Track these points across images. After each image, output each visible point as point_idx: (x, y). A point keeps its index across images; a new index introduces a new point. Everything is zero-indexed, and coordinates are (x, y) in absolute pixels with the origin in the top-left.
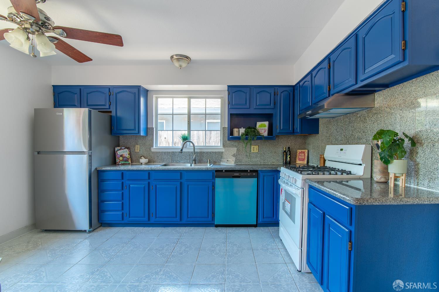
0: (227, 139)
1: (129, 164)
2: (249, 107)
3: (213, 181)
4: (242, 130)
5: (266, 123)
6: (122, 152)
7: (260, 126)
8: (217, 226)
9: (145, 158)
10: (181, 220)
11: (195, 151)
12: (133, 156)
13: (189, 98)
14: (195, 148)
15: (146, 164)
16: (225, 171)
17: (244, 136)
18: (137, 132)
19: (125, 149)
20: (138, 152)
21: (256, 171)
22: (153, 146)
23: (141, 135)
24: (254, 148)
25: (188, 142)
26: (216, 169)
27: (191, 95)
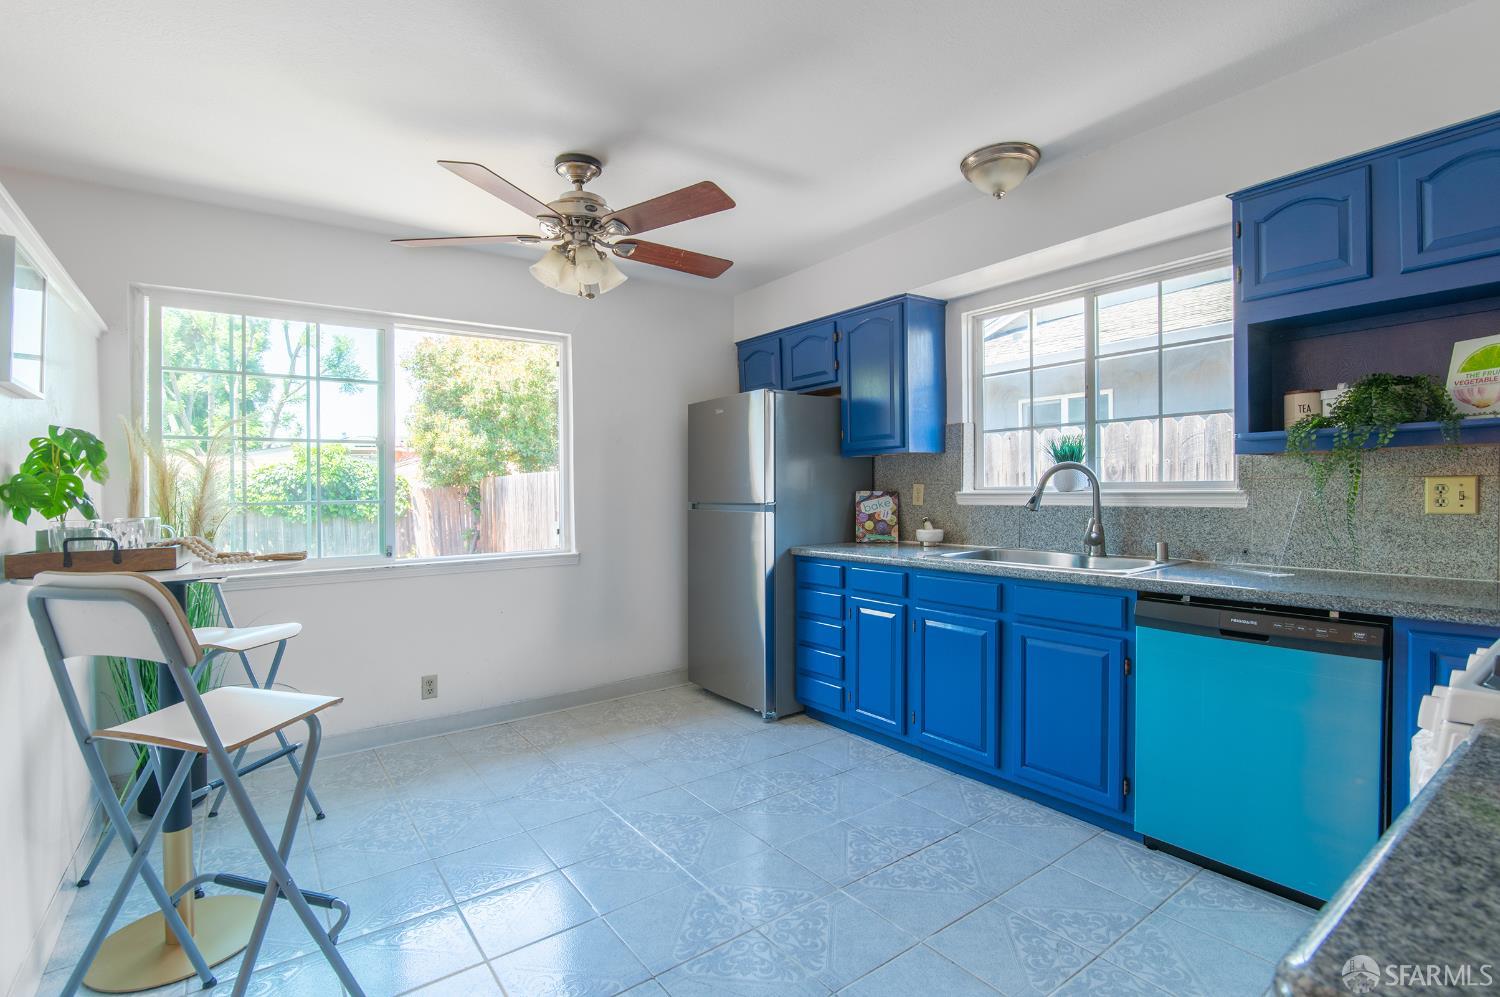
1: (892, 543)
3: (1127, 636)
4: (1334, 397)
6: (875, 507)
7: (1472, 363)
8: (1153, 843)
9: (934, 528)
10: (998, 766)
11: (1103, 504)
12: (906, 518)
13: (1091, 295)
15: (934, 545)
16: (1193, 598)
18: (897, 441)
19: (882, 496)
20: (920, 507)
21: (1379, 622)
22: (959, 487)
23: (911, 451)
24: (1441, 489)
26: (1142, 589)
27: (1096, 280)
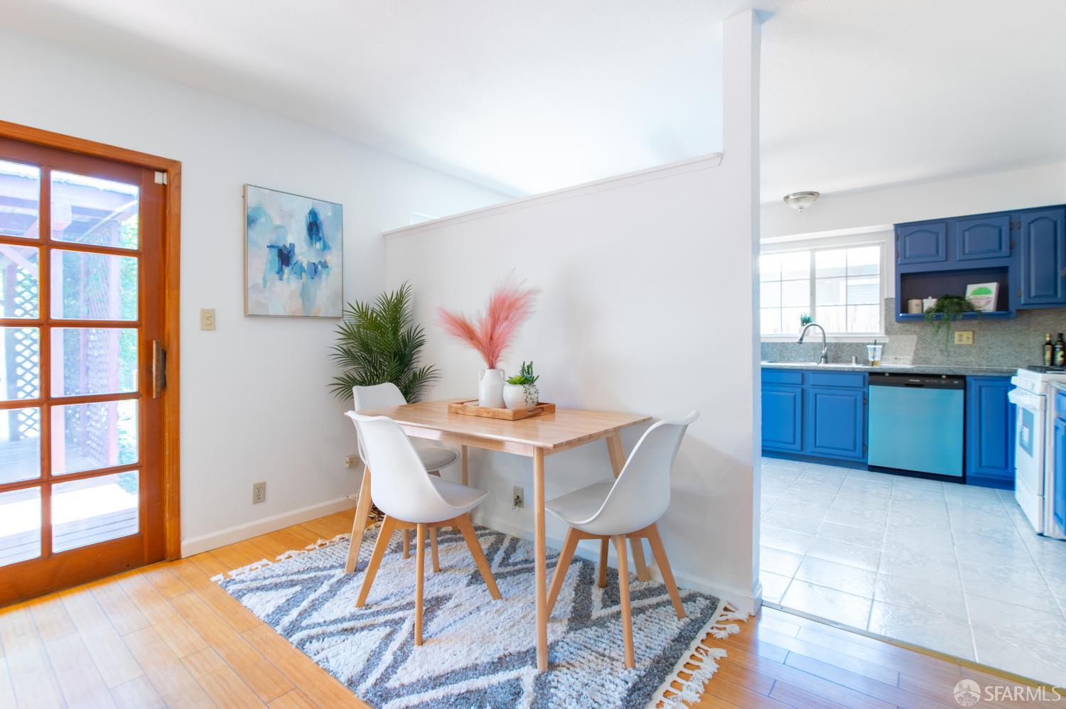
0: (894, 319)
2: (944, 258)
3: (865, 390)
4: (930, 303)
5: (993, 287)
7: (975, 293)
8: (874, 469)
10: (802, 449)
11: (827, 341)
13: (813, 251)
14: (826, 336)
16: (890, 374)
17: (933, 314)
21: (963, 378)
24: (961, 336)
25: (811, 327)
27: (815, 246)
